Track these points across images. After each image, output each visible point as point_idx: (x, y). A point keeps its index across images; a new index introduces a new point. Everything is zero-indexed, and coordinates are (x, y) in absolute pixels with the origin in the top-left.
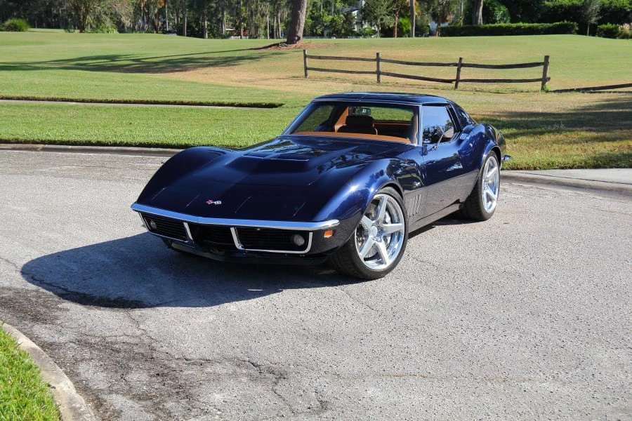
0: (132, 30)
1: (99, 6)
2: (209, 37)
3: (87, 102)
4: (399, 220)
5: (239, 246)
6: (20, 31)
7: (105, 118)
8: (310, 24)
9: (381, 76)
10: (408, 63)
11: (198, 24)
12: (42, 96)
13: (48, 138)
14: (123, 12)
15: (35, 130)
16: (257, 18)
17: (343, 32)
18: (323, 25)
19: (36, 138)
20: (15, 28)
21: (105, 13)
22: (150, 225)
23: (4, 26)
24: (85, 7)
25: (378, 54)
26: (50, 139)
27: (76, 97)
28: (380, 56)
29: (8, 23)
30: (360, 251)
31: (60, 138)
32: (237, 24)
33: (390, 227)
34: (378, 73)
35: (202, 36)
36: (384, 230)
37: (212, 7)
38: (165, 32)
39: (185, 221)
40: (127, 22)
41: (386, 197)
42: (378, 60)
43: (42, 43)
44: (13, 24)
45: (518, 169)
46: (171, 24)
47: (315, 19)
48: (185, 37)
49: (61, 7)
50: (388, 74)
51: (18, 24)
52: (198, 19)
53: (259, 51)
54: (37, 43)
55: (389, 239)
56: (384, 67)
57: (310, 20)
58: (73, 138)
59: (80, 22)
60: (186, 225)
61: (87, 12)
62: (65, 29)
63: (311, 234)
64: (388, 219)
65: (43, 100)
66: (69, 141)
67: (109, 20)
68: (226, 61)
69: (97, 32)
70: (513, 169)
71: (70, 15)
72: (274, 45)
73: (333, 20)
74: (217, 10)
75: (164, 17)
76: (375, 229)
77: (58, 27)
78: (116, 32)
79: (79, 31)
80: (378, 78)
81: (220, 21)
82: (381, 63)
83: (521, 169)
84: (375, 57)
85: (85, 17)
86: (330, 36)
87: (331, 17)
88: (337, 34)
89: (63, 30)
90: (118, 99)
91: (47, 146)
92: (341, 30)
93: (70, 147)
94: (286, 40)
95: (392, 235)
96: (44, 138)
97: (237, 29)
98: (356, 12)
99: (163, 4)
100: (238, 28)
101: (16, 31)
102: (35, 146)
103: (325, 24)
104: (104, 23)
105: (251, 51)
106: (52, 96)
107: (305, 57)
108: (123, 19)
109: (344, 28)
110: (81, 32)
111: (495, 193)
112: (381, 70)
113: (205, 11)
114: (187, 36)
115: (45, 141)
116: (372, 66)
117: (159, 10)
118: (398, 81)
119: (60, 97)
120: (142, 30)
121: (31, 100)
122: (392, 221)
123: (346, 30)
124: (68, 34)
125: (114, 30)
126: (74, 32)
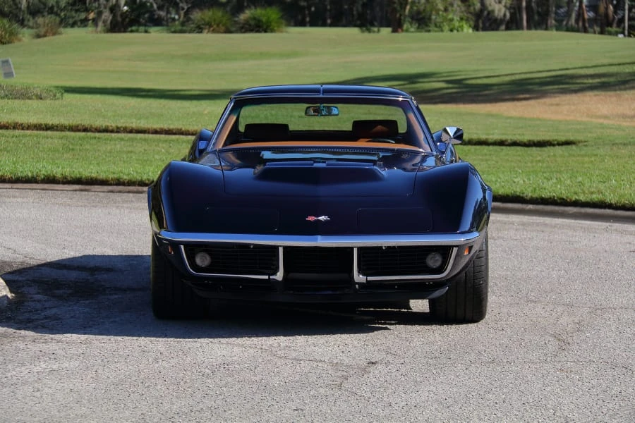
0: (513, 23)
5: (358, 273)
6: (266, 32)
20: (258, 26)
23: (236, 22)
29: (245, 16)
44: (254, 19)
51: (264, 19)
63: (455, 250)
67: (457, 3)
69: (429, 31)
78: (468, 30)
79: (389, 29)
89: (356, 30)
101: (258, 31)
108: (490, 1)
110: (395, 31)
124: (366, 35)
125: (465, 26)
126: (379, 31)
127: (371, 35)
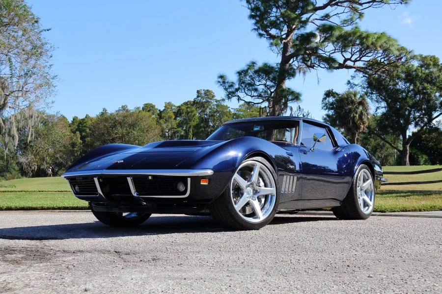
4: (271, 185)
5: (134, 192)
22: (75, 189)
30: (235, 203)
33: (264, 190)
36: (258, 191)
39: (95, 175)
41: (259, 164)
55: (263, 200)
60: (96, 180)
63: (189, 180)
64: (262, 184)
76: (250, 190)
95: (266, 197)
111: (371, 200)
122: (266, 186)
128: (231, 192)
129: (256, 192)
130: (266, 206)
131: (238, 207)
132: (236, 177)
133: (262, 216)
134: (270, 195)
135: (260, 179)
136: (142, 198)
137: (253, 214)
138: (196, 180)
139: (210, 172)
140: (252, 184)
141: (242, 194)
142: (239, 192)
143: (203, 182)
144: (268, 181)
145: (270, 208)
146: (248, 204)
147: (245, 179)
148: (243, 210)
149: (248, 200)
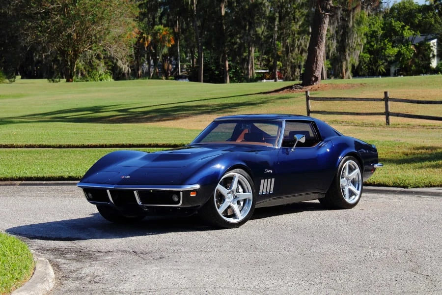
0: (135, 74)
1: (90, 49)
2: (232, 81)
3: (64, 147)
4: (248, 191)
5: (139, 202)
7: (78, 159)
8: (367, 60)
9: (390, 117)
10: (419, 102)
11: (218, 66)
12: (19, 144)
13: (25, 175)
14: (119, 55)
15: (13, 170)
16: (294, 55)
17: (413, 67)
18: (386, 60)
19: (14, 176)
21: (98, 57)
24: (74, 50)
25: (386, 93)
26: (26, 176)
27: (53, 143)
28: (388, 95)
31: (36, 175)
32: (272, 63)
33: (242, 195)
34: (387, 114)
35: (222, 81)
36: (238, 197)
37: (235, 43)
38: (177, 78)
39: (108, 189)
40: (125, 68)
41: (237, 175)
42: (386, 99)
43: (19, 96)
45: (431, 186)
46: (185, 66)
47: (376, 54)
48: (202, 83)
49: (44, 52)
50: (398, 115)
52: (218, 58)
53: (268, 95)
54: (14, 96)
55: (242, 203)
56: (393, 107)
57: (368, 55)
58: (47, 175)
59: (67, 70)
60: (108, 191)
61: (76, 56)
62: (48, 79)
63: (181, 193)
64: (241, 190)
65: (20, 147)
66: (43, 177)
67: (102, 64)
68: (223, 108)
69: (87, 81)
70: (428, 186)
71: (55, 60)
72: (287, 88)
73: (399, 54)
74: (241, 46)
75: (176, 59)
76: (231, 196)
77: (39, 76)
78: (110, 80)
79: (65, 80)
80: (387, 119)
81: (246, 61)
82: (389, 103)
83: (435, 186)
84: (383, 96)
85: (73, 63)
86: (396, 74)
87: (396, 50)
88: (405, 71)
89: (46, 81)
90: (94, 144)
91: (24, 182)
92: (411, 66)
93: (45, 182)
94: (301, 82)
96: (22, 175)
97: (271, 70)
98: (435, 41)
99: (173, 42)
100: (272, 68)
102: (13, 182)
103: (389, 59)
104: (96, 69)
105: (258, 95)
106: (29, 143)
107: (308, 98)
108: (120, 63)
109: (415, 63)
110: (68, 81)
112: (390, 110)
113: (227, 50)
114: (204, 81)
115: (22, 178)
116: (380, 107)
117: (170, 49)
118: (410, 123)
119: (37, 143)
120: (146, 75)
121: (10, 147)
122: (244, 191)
123: (417, 65)
124: (52, 84)
125: (109, 77)
126: (59, 81)
127: (55, 84)
128: (215, 199)
129: (235, 197)
130: (244, 207)
131: (220, 211)
132: (219, 187)
133: (241, 217)
134: (248, 200)
135: (240, 187)
136: (146, 206)
137: (234, 215)
138: (187, 193)
139: (198, 186)
140: (233, 191)
141: (224, 200)
142: (221, 198)
143: (192, 194)
144: (245, 187)
145: (248, 209)
146: (229, 207)
147: (226, 188)
148: (225, 212)
149: (229, 204)
